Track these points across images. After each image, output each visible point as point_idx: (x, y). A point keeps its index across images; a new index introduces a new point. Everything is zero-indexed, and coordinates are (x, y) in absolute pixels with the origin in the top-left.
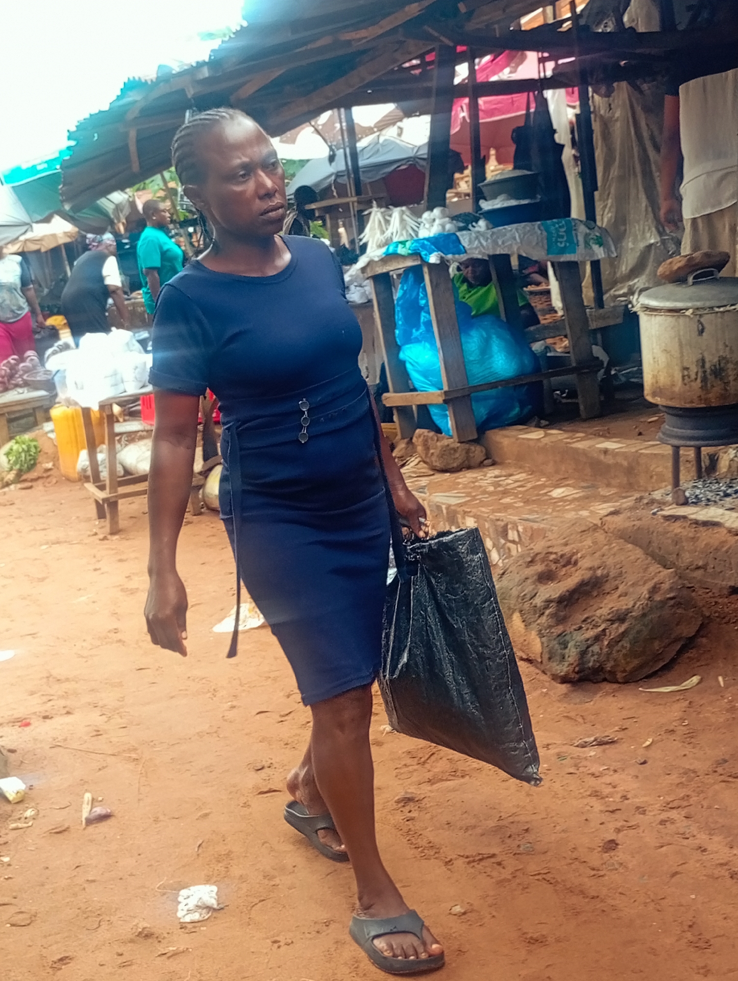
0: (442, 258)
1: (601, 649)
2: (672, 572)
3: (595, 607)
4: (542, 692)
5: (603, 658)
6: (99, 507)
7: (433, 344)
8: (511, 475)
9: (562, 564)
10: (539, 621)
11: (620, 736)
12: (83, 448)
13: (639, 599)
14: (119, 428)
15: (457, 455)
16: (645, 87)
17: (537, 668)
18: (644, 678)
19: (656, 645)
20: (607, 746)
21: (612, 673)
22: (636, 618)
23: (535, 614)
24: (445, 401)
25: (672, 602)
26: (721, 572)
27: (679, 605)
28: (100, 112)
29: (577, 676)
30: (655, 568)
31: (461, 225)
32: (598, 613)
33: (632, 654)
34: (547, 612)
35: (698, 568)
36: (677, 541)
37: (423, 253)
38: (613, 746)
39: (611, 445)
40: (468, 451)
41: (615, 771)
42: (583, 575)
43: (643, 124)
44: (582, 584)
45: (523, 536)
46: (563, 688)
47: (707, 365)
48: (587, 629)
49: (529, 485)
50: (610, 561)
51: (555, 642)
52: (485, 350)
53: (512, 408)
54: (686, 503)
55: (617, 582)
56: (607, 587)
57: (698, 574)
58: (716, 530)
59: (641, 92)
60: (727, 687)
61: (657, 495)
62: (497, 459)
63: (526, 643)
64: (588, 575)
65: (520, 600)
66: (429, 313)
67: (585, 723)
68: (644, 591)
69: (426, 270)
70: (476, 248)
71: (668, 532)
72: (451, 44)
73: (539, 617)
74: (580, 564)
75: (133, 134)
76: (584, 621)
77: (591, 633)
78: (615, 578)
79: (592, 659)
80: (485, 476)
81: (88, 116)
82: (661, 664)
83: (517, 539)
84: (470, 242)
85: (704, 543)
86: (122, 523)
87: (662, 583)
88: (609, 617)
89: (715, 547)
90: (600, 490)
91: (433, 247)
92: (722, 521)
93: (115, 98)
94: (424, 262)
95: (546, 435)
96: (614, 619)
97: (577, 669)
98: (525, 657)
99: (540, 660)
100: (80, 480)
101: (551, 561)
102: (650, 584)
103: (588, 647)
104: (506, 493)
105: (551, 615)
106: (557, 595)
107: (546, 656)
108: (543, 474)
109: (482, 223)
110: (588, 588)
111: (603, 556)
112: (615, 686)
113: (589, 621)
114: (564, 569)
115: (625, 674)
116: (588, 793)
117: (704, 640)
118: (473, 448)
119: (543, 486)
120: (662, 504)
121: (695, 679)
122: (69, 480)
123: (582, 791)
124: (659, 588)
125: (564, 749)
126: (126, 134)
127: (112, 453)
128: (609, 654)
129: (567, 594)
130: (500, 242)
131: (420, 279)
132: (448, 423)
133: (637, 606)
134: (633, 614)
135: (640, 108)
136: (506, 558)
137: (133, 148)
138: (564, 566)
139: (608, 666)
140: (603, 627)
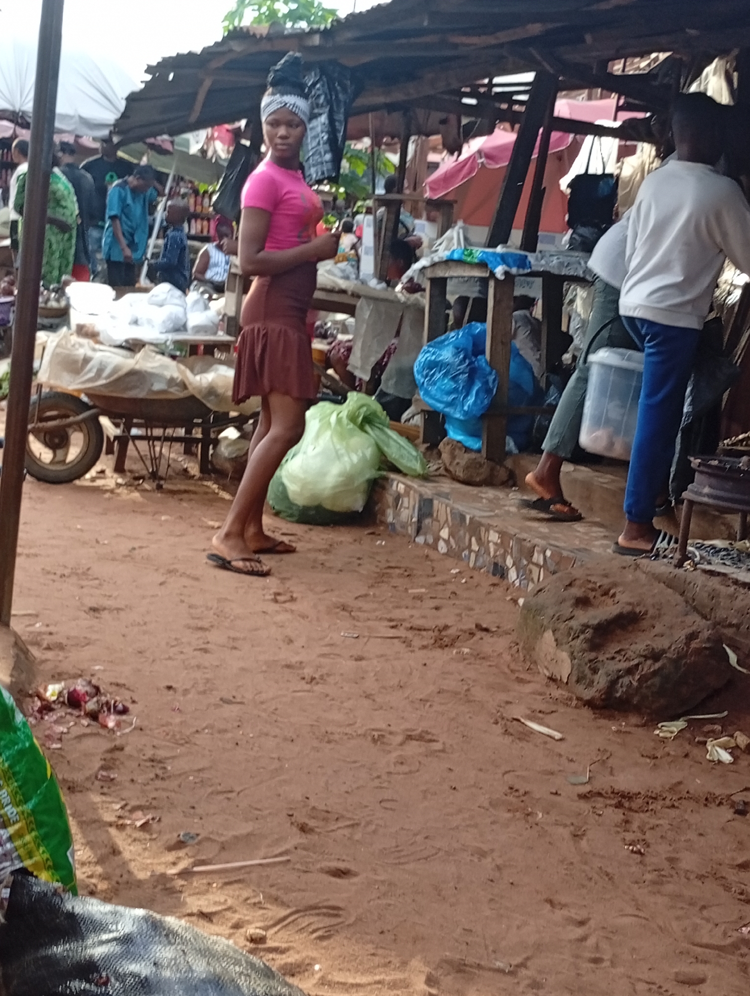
1: (631, 682)
2: (709, 624)
3: (630, 641)
5: (631, 691)
9: (599, 593)
10: (572, 643)
13: (675, 643)
15: (483, 470)
19: (684, 690)
22: (670, 659)
23: (569, 635)
25: (706, 652)
27: (711, 656)
29: (602, 703)
30: (693, 616)
32: (633, 647)
33: (661, 693)
34: (582, 637)
36: (714, 596)
40: (492, 469)
42: (621, 608)
44: (620, 617)
48: (620, 661)
51: (587, 666)
55: (654, 622)
57: (730, 631)
63: (553, 662)
64: (627, 609)
65: (555, 620)
68: (681, 635)
71: (705, 586)
72: (552, 71)
74: (618, 597)
75: (208, 83)
76: (618, 652)
77: (624, 665)
78: (653, 618)
79: (621, 690)
80: (507, 495)
87: (700, 632)
88: (644, 653)
94: (491, 275)
96: (649, 656)
98: (549, 675)
99: (565, 681)
101: (589, 589)
102: (688, 631)
103: (619, 678)
105: (586, 640)
106: (596, 622)
107: (574, 678)
110: (624, 621)
111: (643, 594)
113: (623, 653)
114: (602, 599)
118: (498, 467)
124: (697, 636)
126: (202, 83)
128: (638, 689)
129: (605, 623)
133: (672, 649)
134: (668, 655)
137: (201, 98)
138: (602, 596)
139: (635, 700)
140: (636, 662)
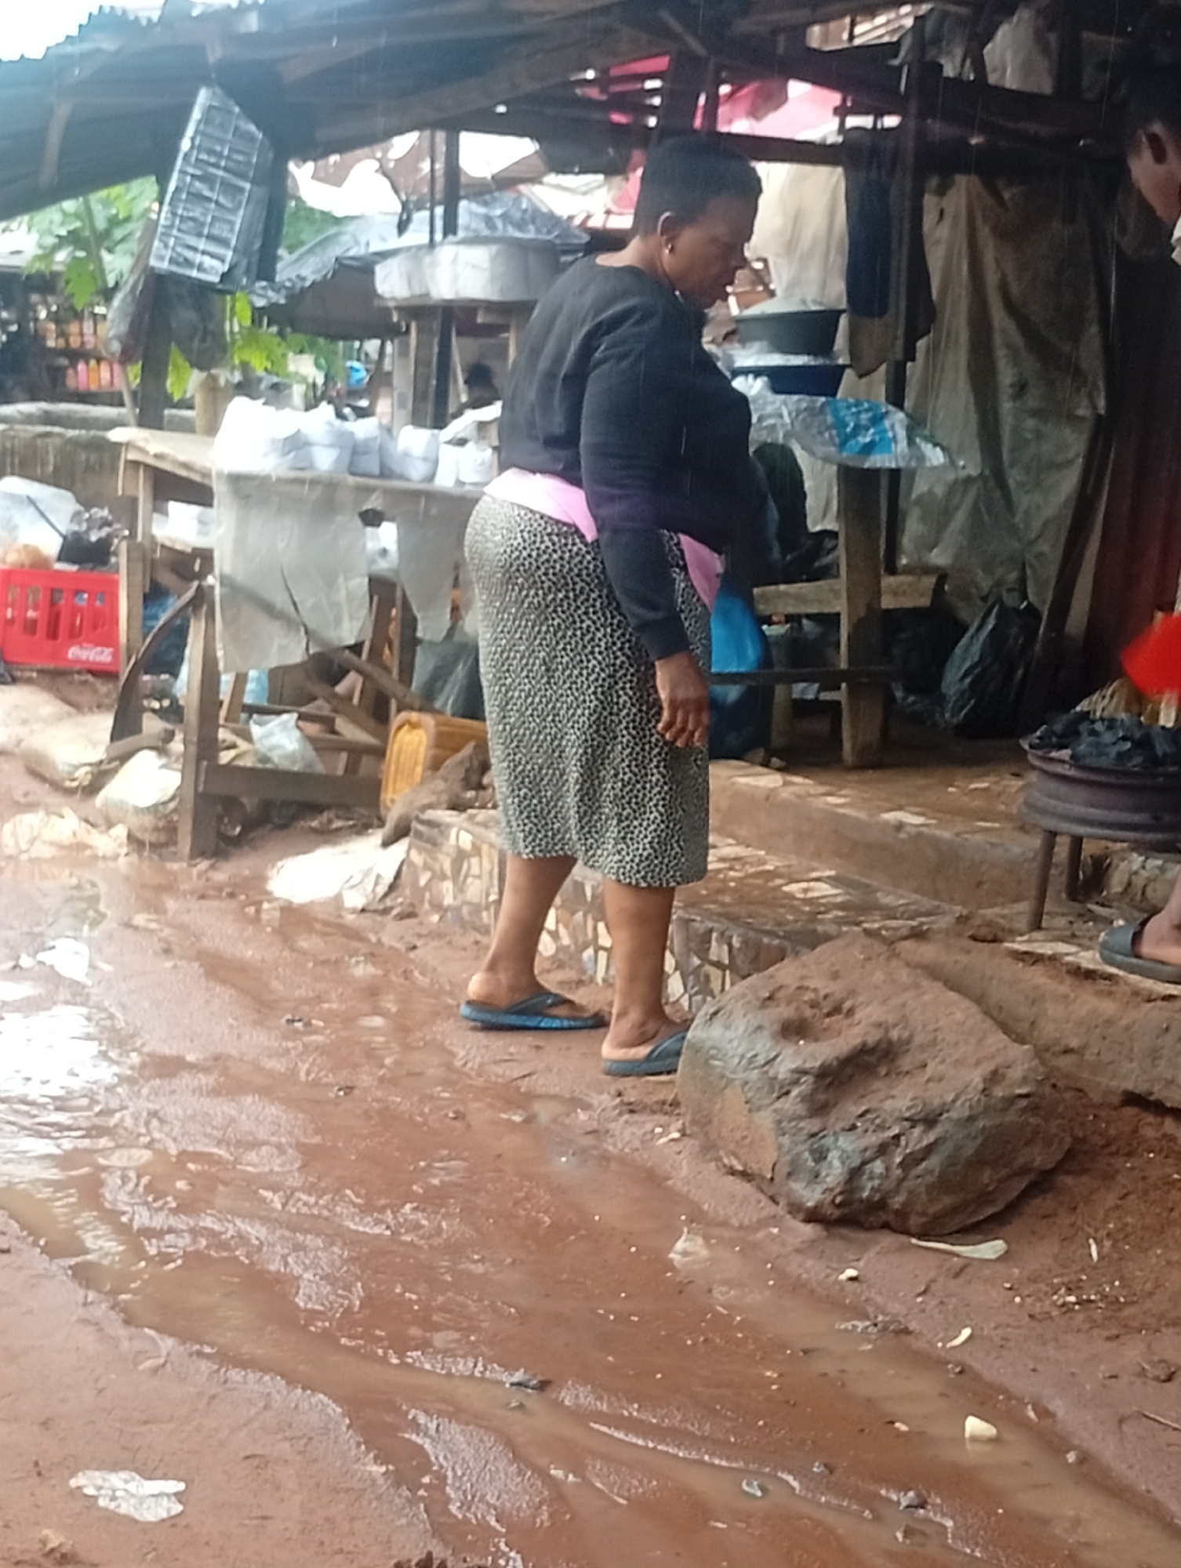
1: (887, 1169)
2: (1027, 1051)
3: (881, 1095)
5: (889, 1185)
9: (825, 1011)
10: (778, 1105)
13: (965, 1089)
17: (760, 1189)
18: (958, 1232)
19: (986, 1176)
22: (956, 1122)
23: (771, 1091)
25: (1024, 1103)
27: (1034, 1109)
28: (24, 60)
29: (837, 1213)
30: (998, 1039)
32: (888, 1105)
33: (943, 1184)
34: (795, 1092)
35: (1068, 1051)
36: (1035, 998)
39: (907, 817)
42: (863, 1035)
44: (862, 1051)
45: (738, 955)
48: (866, 1131)
50: (916, 1016)
51: (807, 1146)
55: (925, 1056)
57: (1065, 1062)
59: (998, 199)
63: (746, 1141)
64: (873, 1036)
65: (743, 1064)
68: (976, 1077)
71: (1019, 983)
72: (703, 52)
74: (859, 1015)
75: (63, 111)
76: (861, 1116)
78: (923, 1048)
79: (869, 1185)
87: (1009, 1067)
88: (907, 1115)
89: (1105, 1019)
93: (61, 38)
96: (917, 1118)
97: (838, 1200)
98: (740, 1168)
99: (769, 1176)
101: (805, 1002)
102: (987, 1067)
103: (864, 1163)
105: (804, 1098)
106: (818, 1064)
107: (782, 1170)
108: (772, 852)
110: (872, 1059)
111: (903, 1006)
112: (902, 1239)
113: (869, 1116)
114: (827, 1020)
115: (924, 1220)
119: (773, 874)
124: (1004, 1075)
128: (900, 1180)
129: (835, 1063)
133: (959, 1103)
134: (952, 1114)
135: (986, 227)
138: (829, 1015)
140: (896, 1130)
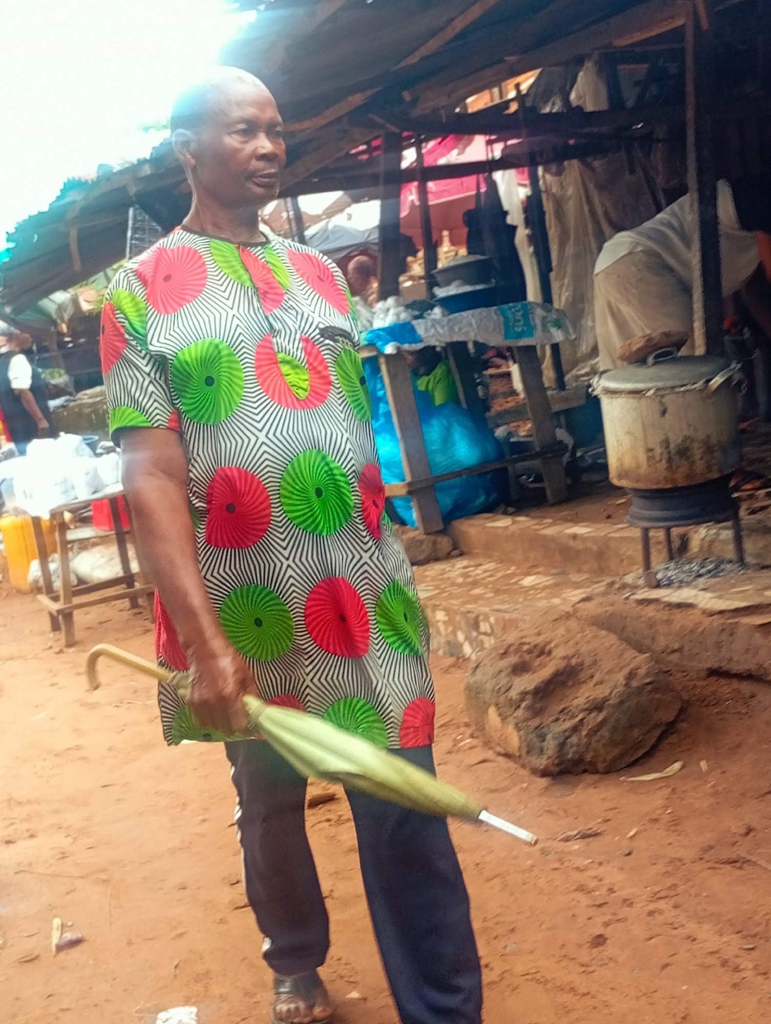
0: (398, 349)
1: (580, 739)
2: (647, 657)
3: (571, 697)
4: (522, 788)
5: (582, 749)
6: (54, 619)
7: (393, 434)
8: (479, 565)
9: (536, 654)
10: (515, 715)
11: (602, 829)
12: (33, 558)
13: (615, 687)
14: (71, 535)
15: (424, 547)
16: (596, 164)
17: (515, 762)
18: (625, 767)
19: (636, 732)
20: (591, 839)
21: (593, 763)
22: (613, 706)
23: (511, 707)
24: (410, 493)
25: (649, 688)
26: (698, 654)
27: (656, 690)
28: (40, 213)
29: (557, 769)
30: (630, 653)
31: (417, 313)
32: (575, 702)
33: (612, 743)
34: (523, 705)
35: (674, 651)
36: (651, 624)
37: (379, 344)
38: (596, 839)
39: (580, 530)
40: (434, 543)
41: (600, 864)
42: (557, 665)
43: (596, 201)
44: (557, 674)
45: (495, 627)
46: (543, 782)
47: (672, 446)
48: (564, 720)
49: (499, 575)
50: (584, 649)
51: (534, 735)
52: (447, 439)
53: (477, 497)
54: (658, 586)
55: (592, 670)
56: (583, 676)
57: (674, 657)
58: (691, 611)
59: (593, 170)
60: (710, 771)
61: (629, 579)
62: (465, 550)
63: (503, 737)
64: (563, 664)
65: (495, 694)
66: (387, 403)
67: (567, 816)
68: (620, 677)
69: (382, 360)
70: (433, 336)
71: (641, 617)
72: (397, 131)
73: (515, 710)
74: (554, 654)
75: (74, 233)
76: (562, 711)
77: (569, 724)
78: (590, 666)
79: (572, 750)
80: (453, 567)
81: (26, 217)
82: (641, 753)
83: (489, 631)
84: (427, 330)
85: (679, 626)
86: (78, 635)
87: (638, 668)
88: (585, 707)
89: (690, 629)
90: (571, 576)
91: (388, 337)
92: (695, 602)
93: (54, 199)
94: (380, 353)
95: (514, 522)
96: (591, 708)
97: (556, 762)
98: (503, 751)
99: (517, 754)
100: (32, 591)
101: (525, 652)
102: (626, 671)
103: (567, 738)
104: (475, 584)
105: (528, 708)
106: (533, 687)
107: (524, 750)
108: (512, 562)
109: (437, 312)
110: (562, 678)
111: (577, 643)
112: (596, 777)
113: (566, 712)
114: (538, 660)
115: (605, 765)
116: (574, 887)
117: (684, 725)
118: (439, 539)
119: (513, 575)
120: (635, 588)
121: (677, 766)
122: (20, 592)
123: (568, 885)
124: (636, 674)
125: (549, 844)
126: (67, 235)
127: (65, 561)
128: (588, 745)
129: (542, 686)
130: (456, 329)
131: (376, 370)
132: (413, 515)
133: (613, 695)
134: (610, 702)
135: (592, 186)
136: (478, 652)
137: (74, 248)
138: (539, 656)
139: (588, 757)
140: (580, 717)
